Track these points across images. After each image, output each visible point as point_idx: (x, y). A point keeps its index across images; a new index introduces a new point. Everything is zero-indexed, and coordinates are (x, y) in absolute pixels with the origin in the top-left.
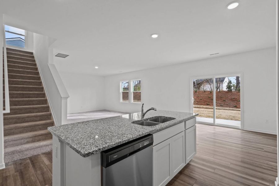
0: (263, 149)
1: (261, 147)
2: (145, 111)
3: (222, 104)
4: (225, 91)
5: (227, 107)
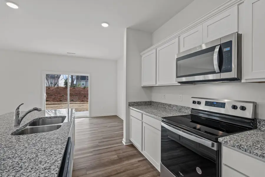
0: (107, 126)
1: (106, 125)
2: (21, 115)
3: (61, 99)
4: (62, 87)
5: (65, 101)
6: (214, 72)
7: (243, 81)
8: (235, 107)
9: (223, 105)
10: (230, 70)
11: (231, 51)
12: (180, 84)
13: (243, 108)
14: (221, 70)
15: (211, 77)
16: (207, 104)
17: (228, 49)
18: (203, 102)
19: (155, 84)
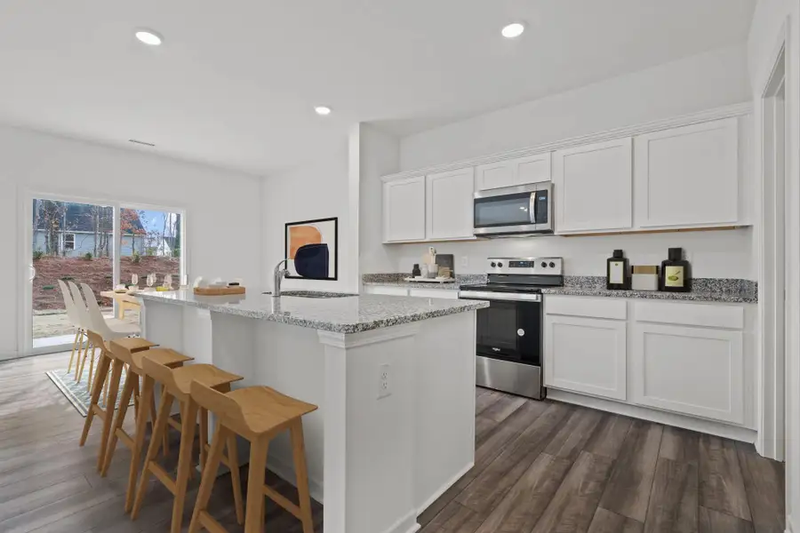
6: (528, 223)
7: (555, 234)
8: (544, 265)
9: (531, 264)
10: (545, 221)
11: (546, 201)
12: (475, 238)
13: (552, 265)
14: (537, 221)
15: (524, 228)
16: (512, 264)
17: (544, 198)
18: (505, 263)
19: (423, 237)
